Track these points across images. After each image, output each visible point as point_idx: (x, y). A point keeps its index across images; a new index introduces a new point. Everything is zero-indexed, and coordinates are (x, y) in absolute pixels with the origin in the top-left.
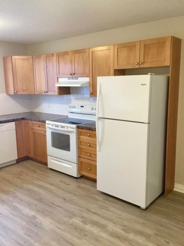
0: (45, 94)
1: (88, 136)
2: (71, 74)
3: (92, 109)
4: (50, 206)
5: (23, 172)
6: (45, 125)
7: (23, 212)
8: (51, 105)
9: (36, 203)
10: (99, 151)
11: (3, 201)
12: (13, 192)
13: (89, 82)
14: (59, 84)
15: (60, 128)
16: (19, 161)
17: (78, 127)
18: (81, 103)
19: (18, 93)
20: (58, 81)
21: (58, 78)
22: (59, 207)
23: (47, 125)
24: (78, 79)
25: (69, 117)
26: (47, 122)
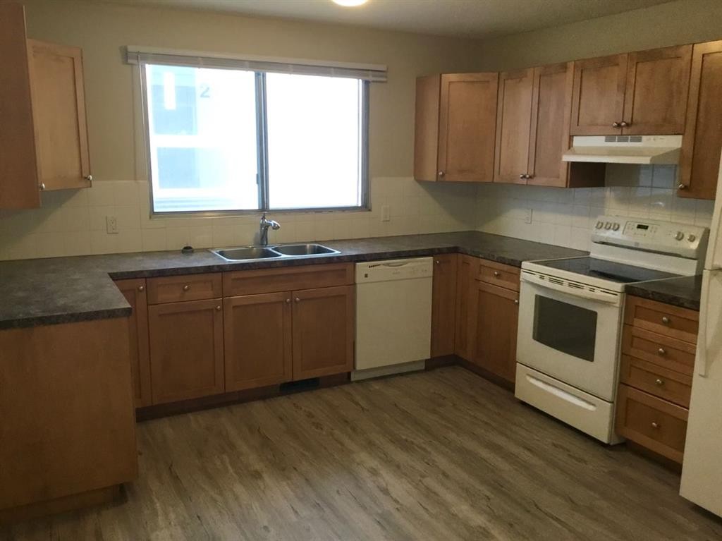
0: (524, 182)
1: (664, 323)
2: (619, 125)
3: (680, 237)
4: (528, 511)
5: (444, 398)
6: (518, 275)
7: (454, 510)
8: (536, 215)
9: (488, 494)
10: (705, 376)
11: (398, 467)
12: (424, 449)
13: (681, 150)
14: (574, 153)
15: (565, 288)
16: (432, 365)
17: (628, 291)
18: (642, 215)
19: (447, 178)
20: (570, 146)
21: (571, 138)
22: (557, 520)
23: (524, 276)
24: (640, 140)
25: (593, 255)
26: (525, 265)
